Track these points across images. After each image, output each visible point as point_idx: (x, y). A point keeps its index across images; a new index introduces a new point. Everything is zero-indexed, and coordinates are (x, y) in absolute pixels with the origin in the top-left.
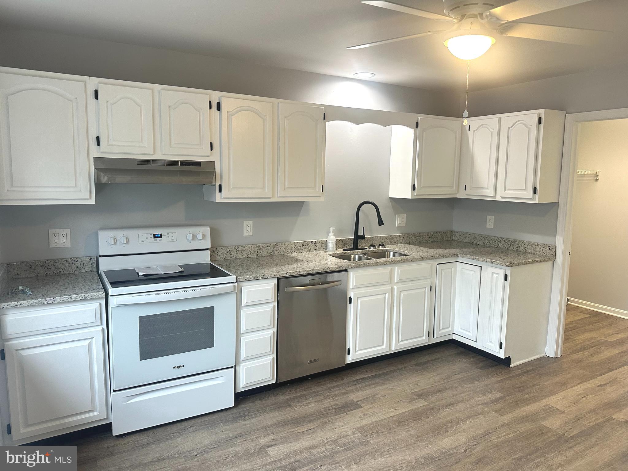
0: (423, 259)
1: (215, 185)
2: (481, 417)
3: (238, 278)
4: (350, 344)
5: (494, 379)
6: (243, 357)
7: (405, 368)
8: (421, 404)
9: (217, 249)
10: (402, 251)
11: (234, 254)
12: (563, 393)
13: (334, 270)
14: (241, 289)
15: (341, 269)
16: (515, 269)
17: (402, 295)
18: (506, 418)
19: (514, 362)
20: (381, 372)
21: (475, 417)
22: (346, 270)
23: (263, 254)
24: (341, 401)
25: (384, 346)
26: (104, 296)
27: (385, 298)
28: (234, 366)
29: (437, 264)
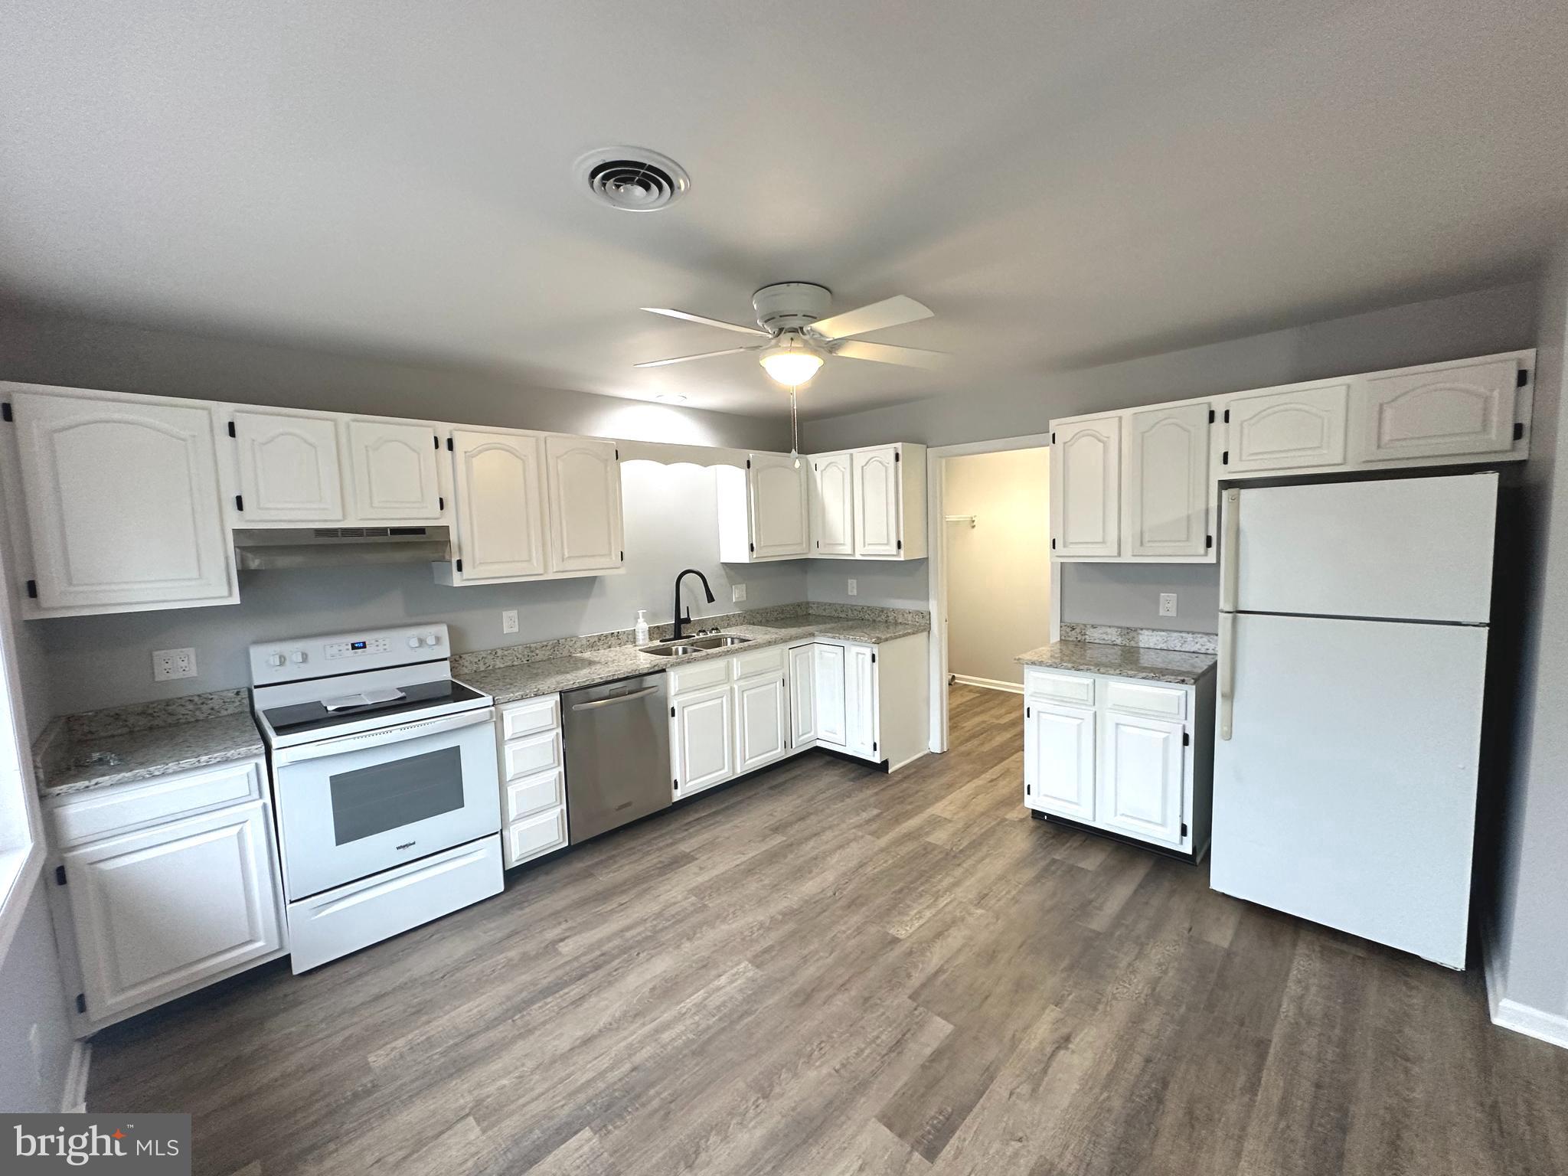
0: (769, 643)
1: (450, 562)
2: (854, 845)
3: (496, 699)
4: (676, 774)
5: (869, 792)
6: (512, 814)
7: (755, 794)
8: (778, 840)
9: (461, 657)
10: (743, 635)
11: (490, 662)
12: (949, 797)
13: (646, 671)
14: (502, 714)
15: (656, 669)
16: (884, 645)
17: (745, 695)
18: (883, 842)
19: (893, 766)
20: (723, 806)
21: (846, 846)
22: (663, 671)
23: (538, 658)
24: (667, 855)
25: (726, 770)
26: (264, 751)
27: (722, 703)
28: (500, 831)
29: (789, 649)
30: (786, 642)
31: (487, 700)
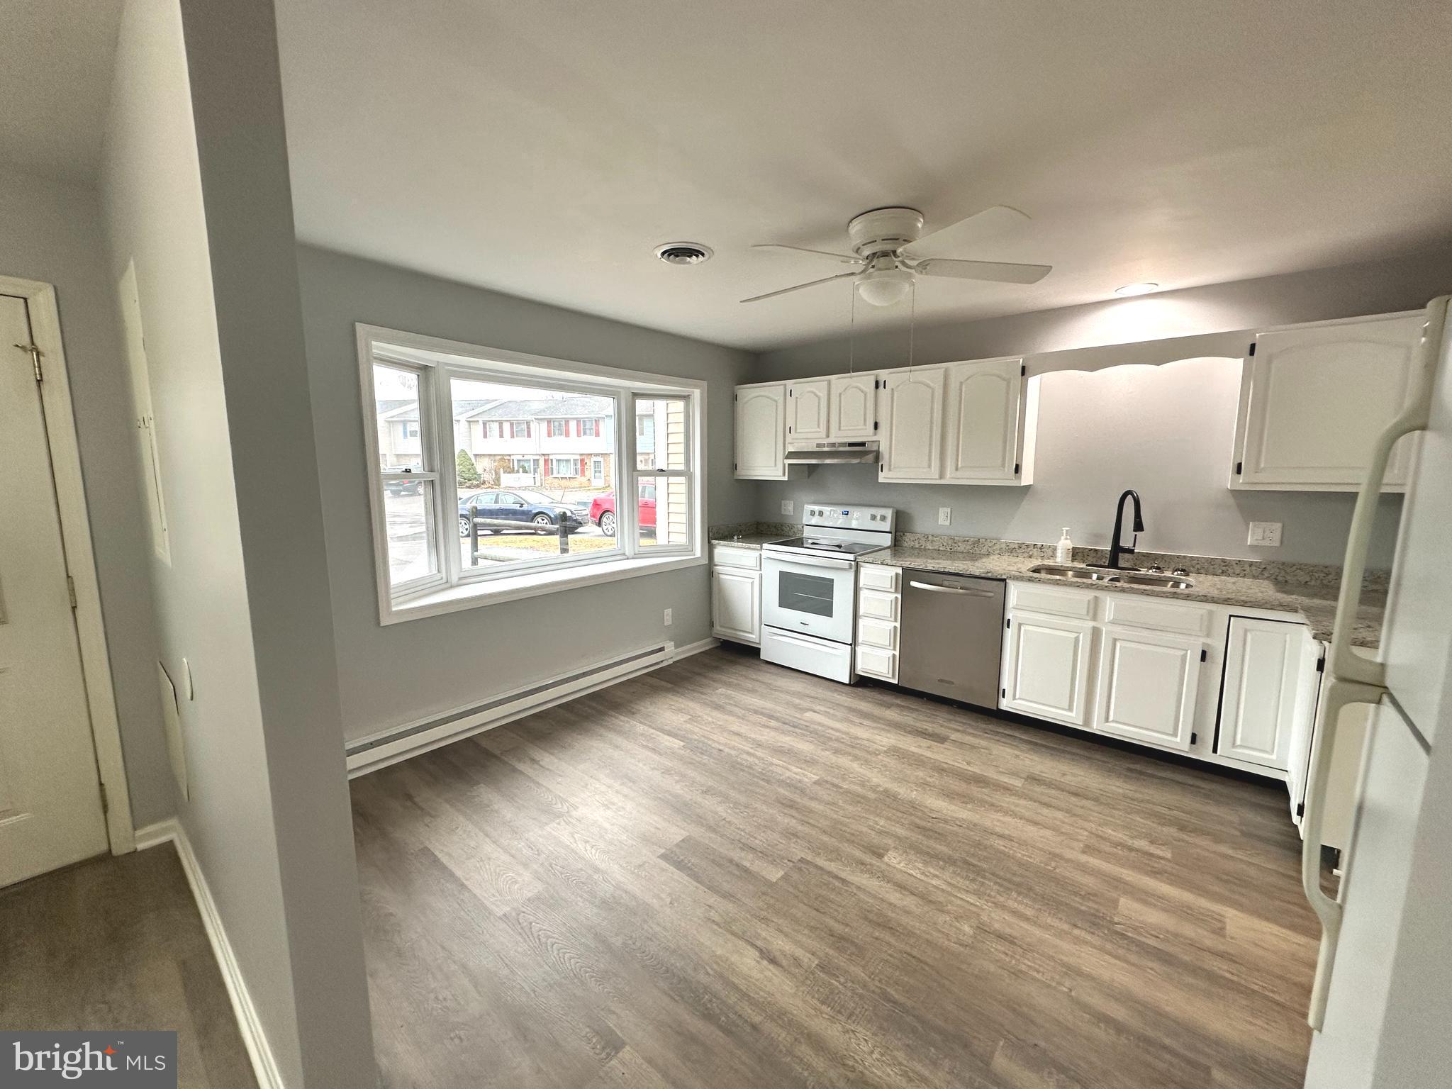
1: (879, 465)
3: (857, 557)
4: (1006, 683)
9: (903, 533)
14: (860, 569)
17: (1119, 646)
22: (1002, 580)
25: (1073, 714)
26: (762, 549)
27: (1077, 639)
28: (851, 645)
29: (1230, 616)
30: (1223, 604)
31: (851, 557)
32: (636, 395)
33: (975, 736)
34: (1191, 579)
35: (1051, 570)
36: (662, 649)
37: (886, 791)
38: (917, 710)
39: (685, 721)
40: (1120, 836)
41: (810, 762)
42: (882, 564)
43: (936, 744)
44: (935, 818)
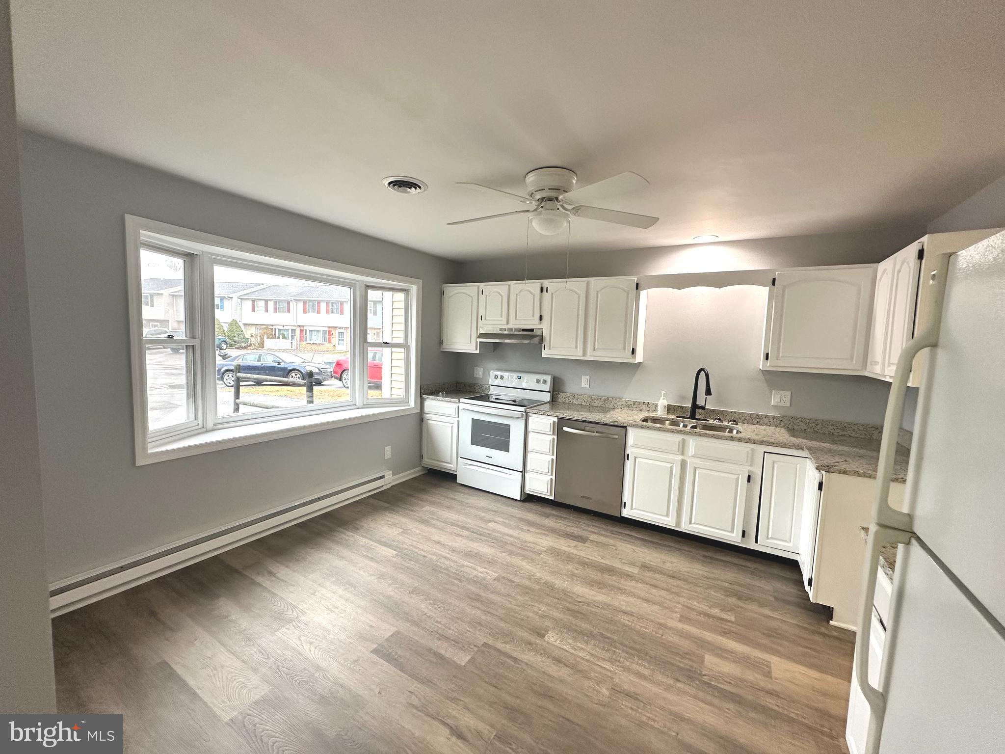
1: (542, 345)
3: (527, 410)
4: (626, 498)
9: (559, 392)
11: (571, 400)
14: (529, 418)
17: (697, 472)
22: (624, 427)
24: (581, 533)
25: (669, 519)
26: (459, 402)
27: (672, 468)
28: (522, 472)
29: (765, 452)
30: (760, 444)
31: (523, 409)
32: (368, 287)
33: (606, 536)
34: (740, 427)
35: (655, 420)
36: (382, 477)
37: (546, 583)
38: (565, 518)
39: (398, 534)
40: (703, 607)
41: (491, 562)
42: (544, 415)
43: (580, 543)
44: (580, 602)
